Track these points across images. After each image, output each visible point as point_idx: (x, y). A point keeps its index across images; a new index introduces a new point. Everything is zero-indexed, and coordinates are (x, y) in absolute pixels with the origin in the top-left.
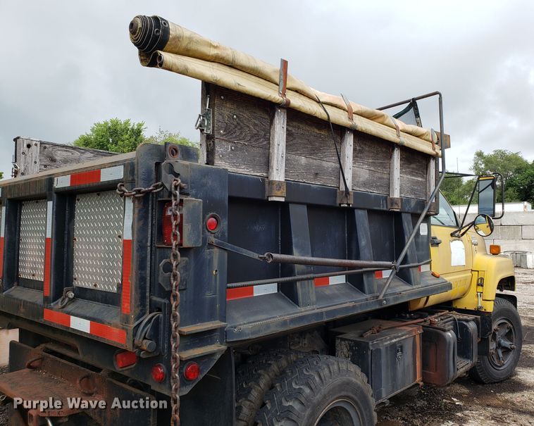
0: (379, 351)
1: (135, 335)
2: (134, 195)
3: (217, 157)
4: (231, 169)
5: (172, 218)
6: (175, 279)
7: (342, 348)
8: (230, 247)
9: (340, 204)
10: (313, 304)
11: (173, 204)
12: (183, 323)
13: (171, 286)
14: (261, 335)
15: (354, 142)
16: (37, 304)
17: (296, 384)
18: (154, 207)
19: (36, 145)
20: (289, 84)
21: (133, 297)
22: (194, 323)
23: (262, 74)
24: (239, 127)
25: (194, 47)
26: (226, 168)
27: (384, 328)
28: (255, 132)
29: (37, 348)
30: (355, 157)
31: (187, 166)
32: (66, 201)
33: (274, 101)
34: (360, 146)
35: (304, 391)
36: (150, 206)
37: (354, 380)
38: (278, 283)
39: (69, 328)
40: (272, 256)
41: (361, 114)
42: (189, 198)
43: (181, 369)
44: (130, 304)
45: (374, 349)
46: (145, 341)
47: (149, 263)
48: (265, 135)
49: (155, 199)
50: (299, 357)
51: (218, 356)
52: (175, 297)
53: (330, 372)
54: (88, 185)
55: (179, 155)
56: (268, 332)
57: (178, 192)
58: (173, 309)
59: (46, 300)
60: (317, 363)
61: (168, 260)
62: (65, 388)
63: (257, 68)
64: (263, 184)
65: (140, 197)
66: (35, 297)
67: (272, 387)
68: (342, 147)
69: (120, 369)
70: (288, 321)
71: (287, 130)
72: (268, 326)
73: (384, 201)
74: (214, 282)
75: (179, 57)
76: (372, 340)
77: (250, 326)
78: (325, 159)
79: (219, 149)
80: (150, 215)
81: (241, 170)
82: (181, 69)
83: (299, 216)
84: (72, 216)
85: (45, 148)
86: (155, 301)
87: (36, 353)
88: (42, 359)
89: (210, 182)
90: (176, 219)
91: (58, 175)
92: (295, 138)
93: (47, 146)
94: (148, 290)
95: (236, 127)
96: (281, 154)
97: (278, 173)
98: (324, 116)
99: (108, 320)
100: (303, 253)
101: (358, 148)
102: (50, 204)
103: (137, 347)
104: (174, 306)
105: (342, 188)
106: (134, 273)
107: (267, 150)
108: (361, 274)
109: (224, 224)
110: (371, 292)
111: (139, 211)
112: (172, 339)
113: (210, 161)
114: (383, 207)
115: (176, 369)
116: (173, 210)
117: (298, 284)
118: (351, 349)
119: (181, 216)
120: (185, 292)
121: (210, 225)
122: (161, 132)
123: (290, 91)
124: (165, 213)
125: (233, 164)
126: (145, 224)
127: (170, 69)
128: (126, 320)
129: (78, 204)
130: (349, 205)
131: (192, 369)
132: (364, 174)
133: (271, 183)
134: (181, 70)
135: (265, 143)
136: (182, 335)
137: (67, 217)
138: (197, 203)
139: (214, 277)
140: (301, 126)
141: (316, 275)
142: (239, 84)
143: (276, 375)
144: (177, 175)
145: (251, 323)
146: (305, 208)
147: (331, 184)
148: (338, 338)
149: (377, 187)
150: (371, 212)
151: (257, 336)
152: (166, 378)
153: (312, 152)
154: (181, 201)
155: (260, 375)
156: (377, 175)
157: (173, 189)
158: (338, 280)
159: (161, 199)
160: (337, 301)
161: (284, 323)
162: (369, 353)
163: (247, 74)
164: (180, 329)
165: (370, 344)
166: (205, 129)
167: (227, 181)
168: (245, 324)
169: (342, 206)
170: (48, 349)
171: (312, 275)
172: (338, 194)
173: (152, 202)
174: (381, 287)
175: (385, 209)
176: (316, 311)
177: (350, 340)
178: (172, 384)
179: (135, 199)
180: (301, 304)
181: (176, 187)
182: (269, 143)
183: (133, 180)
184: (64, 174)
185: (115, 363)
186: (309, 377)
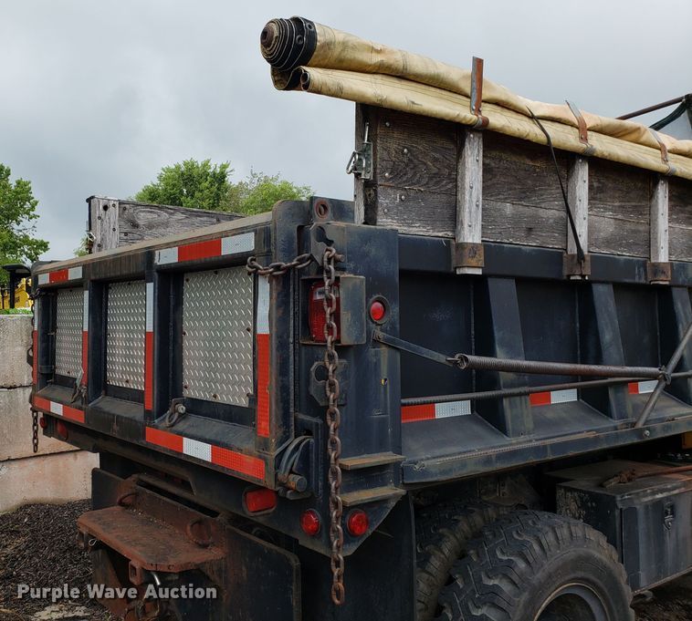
0: (633, 511)
1: (278, 467)
2: (271, 273)
3: (380, 213)
4: (402, 229)
5: (325, 303)
6: (332, 390)
7: (568, 502)
8: (404, 345)
9: (569, 276)
10: (529, 433)
11: (327, 283)
12: (345, 454)
13: (328, 399)
14: (454, 475)
15: (589, 175)
16: (135, 421)
17: (503, 553)
18: (297, 288)
19: (114, 205)
20: (486, 94)
21: (274, 413)
22: (358, 453)
23: (446, 83)
24: (412, 166)
25: (350, 55)
26: (394, 227)
27: (640, 474)
28: (435, 170)
29: (129, 479)
30: (591, 199)
31: (343, 229)
32: (171, 282)
33: (464, 122)
34: (599, 182)
35: (516, 565)
36: (292, 287)
37: (597, 555)
38: (472, 400)
39: (182, 454)
40: (467, 360)
41: (600, 130)
42: (346, 275)
43: (343, 518)
44: (268, 424)
45: (624, 508)
46: (292, 476)
47: (292, 367)
48: (450, 174)
49: (297, 277)
50: (501, 512)
51: (393, 504)
52: (333, 414)
53: (557, 538)
54: (203, 259)
55: (330, 213)
56: (464, 472)
57: (332, 267)
58: (332, 432)
59: (148, 414)
60: (534, 523)
61: (321, 363)
62: (170, 535)
63: (438, 75)
64: (449, 249)
65: (278, 275)
66: (133, 411)
67: (462, 555)
68: (570, 185)
69: (252, 514)
70: (494, 458)
71: (484, 164)
72: (463, 464)
73: (642, 269)
74: (382, 396)
75: (329, 72)
76: (622, 492)
77: (438, 462)
78: (543, 205)
79: (383, 201)
80: (291, 300)
81: (415, 229)
82: (334, 88)
83: (503, 296)
84: (179, 302)
85: (125, 209)
86: (303, 420)
87: (127, 486)
88: (136, 494)
89: (373, 250)
90: (330, 305)
91: (160, 247)
92: (495, 176)
93: (127, 206)
94: (292, 405)
95: (407, 165)
96: (474, 200)
97: (470, 231)
98: (542, 138)
99: (238, 444)
100: (512, 353)
101: (595, 184)
102: (150, 286)
103: (282, 484)
104: (332, 428)
105: (572, 250)
106: (274, 380)
107: (453, 198)
108: (606, 387)
109: (395, 310)
110: (621, 417)
111: (278, 294)
112: (330, 476)
113: (370, 219)
114: (640, 278)
115: (337, 518)
116: (327, 292)
117: (506, 402)
118: (583, 505)
119: (338, 300)
120: (344, 408)
121: (375, 313)
122: (254, 175)
123: (487, 104)
124: (312, 297)
125: (404, 222)
126: (286, 312)
127: (318, 92)
128: (264, 445)
129: (187, 286)
130: (583, 276)
131: (358, 520)
132: (608, 225)
133: (461, 246)
134: (333, 91)
135: (450, 186)
136: (344, 471)
137: (172, 303)
138: (358, 281)
139: (382, 390)
140: (504, 156)
141: (534, 389)
142: (413, 103)
143: (467, 538)
144: (330, 243)
145: (438, 457)
146: (512, 283)
147: (553, 244)
148: (561, 487)
149: (629, 246)
150: (619, 287)
151: (449, 477)
152: (321, 529)
153: (523, 195)
154: (337, 279)
155: (442, 536)
156: (628, 226)
157: (325, 263)
158: (564, 397)
159: (306, 277)
160: (567, 430)
161: (488, 460)
162: (617, 513)
163: (423, 87)
164: (341, 461)
165: (619, 498)
166: (363, 173)
167: (397, 247)
168: (428, 459)
169: (572, 278)
170: (142, 481)
171: (526, 389)
172: (565, 260)
173: (294, 282)
174: (639, 410)
175: (643, 281)
176: (535, 444)
177: (580, 491)
178: (332, 538)
179: (272, 278)
180: (510, 432)
181: (329, 259)
182: (456, 186)
183: (269, 251)
184: (168, 245)
185: (244, 505)
186: (523, 543)
